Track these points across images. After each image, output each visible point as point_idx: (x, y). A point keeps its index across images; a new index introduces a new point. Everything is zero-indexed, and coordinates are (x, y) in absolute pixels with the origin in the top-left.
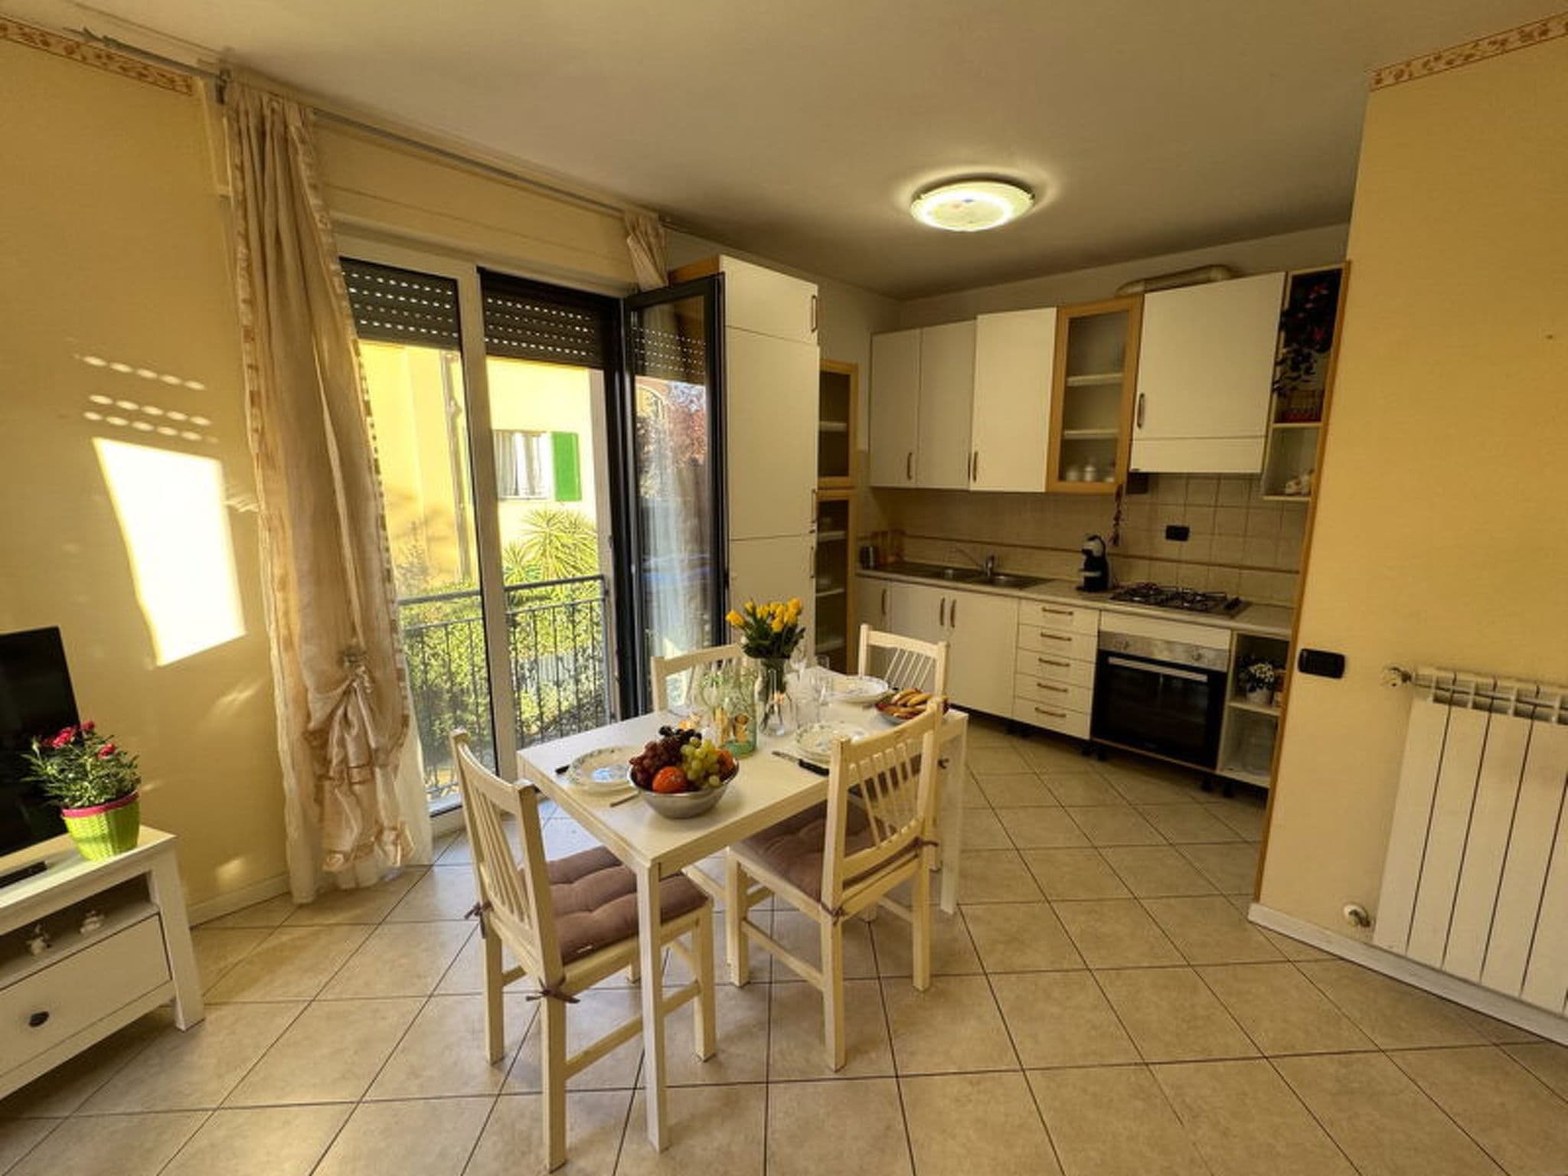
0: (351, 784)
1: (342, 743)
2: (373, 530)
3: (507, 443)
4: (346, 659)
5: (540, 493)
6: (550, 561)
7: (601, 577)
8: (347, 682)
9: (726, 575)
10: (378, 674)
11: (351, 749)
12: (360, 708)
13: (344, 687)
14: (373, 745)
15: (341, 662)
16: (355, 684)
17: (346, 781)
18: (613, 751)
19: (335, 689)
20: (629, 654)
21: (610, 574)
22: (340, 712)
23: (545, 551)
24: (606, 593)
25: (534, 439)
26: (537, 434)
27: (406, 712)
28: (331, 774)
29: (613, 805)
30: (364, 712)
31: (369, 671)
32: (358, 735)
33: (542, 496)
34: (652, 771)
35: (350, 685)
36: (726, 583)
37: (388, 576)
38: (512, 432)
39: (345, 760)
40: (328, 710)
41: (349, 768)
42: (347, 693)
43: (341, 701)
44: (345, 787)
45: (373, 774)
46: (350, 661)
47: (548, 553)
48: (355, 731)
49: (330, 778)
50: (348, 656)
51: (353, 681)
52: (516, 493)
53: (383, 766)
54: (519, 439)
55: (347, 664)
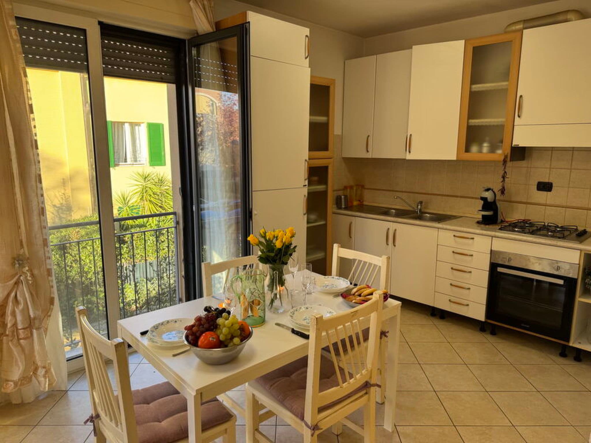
0: (19, 339)
1: (14, 314)
2: (33, 183)
3: (120, 129)
4: (16, 262)
5: (140, 161)
6: (146, 203)
7: (174, 213)
8: (17, 277)
9: (251, 213)
10: (36, 272)
11: (19, 318)
12: (23, 293)
13: (15, 280)
14: (32, 316)
15: (13, 265)
16: (22, 278)
17: (16, 337)
18: (176, 322)
19: (10, 281)
20: (191, 262)
21: (180, 211)
22: (13, 294)
23: (143, 197)
24: (177, 223)
25: (137, 127)
26: (138, 124)
27: (52, 296)
28: (7, 333)
29: (174, 355)
30: (27, 295)
31: (31, 270)
32: (23, 310)
33: (141, 163)
34: (198, 334)
35: (19, 278)
36: (251, 217)
37: (42, 212)
38: (123, 123)
39: (15, 325)
40: (6, 293)
41: (17, 329)
42: (17, 283)
43: (14, 287)
44: (15, 341)
45: (32, 334)
46: (19, 264)
47: (144, 198)
48: (21, 307)
49: (7, 336)
50: (18, 261)
51: (21, 276)
52: (126, 161)
53: (38, 329)
54: (127, 127)
55: (17, 265)
